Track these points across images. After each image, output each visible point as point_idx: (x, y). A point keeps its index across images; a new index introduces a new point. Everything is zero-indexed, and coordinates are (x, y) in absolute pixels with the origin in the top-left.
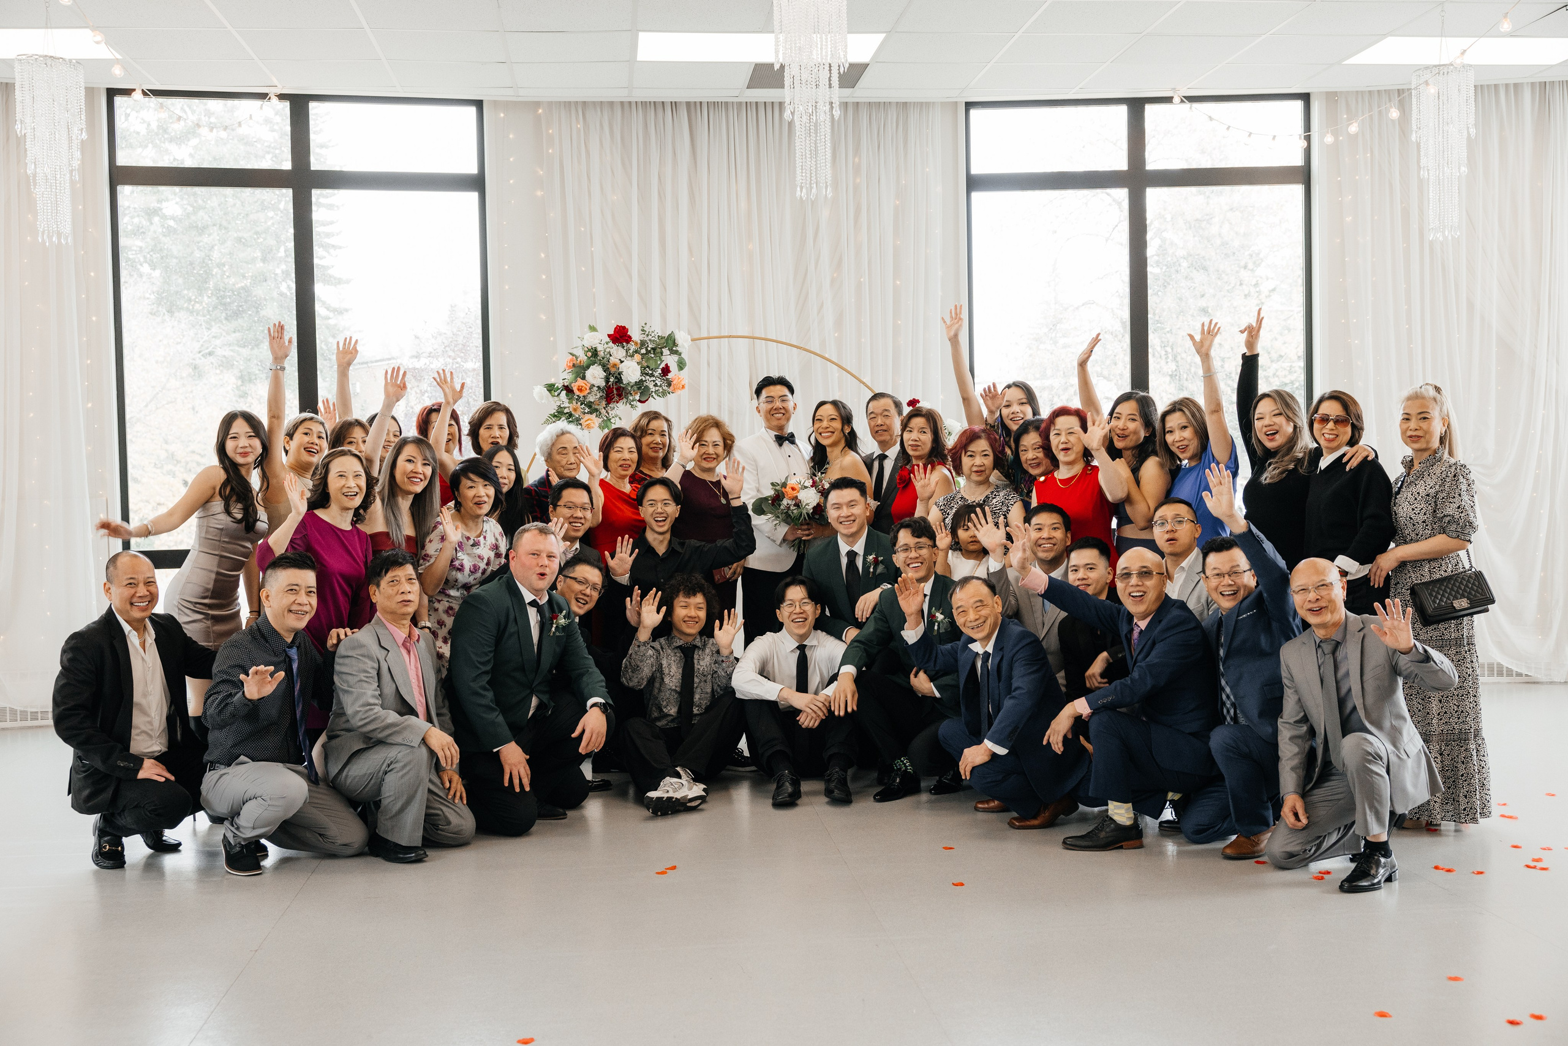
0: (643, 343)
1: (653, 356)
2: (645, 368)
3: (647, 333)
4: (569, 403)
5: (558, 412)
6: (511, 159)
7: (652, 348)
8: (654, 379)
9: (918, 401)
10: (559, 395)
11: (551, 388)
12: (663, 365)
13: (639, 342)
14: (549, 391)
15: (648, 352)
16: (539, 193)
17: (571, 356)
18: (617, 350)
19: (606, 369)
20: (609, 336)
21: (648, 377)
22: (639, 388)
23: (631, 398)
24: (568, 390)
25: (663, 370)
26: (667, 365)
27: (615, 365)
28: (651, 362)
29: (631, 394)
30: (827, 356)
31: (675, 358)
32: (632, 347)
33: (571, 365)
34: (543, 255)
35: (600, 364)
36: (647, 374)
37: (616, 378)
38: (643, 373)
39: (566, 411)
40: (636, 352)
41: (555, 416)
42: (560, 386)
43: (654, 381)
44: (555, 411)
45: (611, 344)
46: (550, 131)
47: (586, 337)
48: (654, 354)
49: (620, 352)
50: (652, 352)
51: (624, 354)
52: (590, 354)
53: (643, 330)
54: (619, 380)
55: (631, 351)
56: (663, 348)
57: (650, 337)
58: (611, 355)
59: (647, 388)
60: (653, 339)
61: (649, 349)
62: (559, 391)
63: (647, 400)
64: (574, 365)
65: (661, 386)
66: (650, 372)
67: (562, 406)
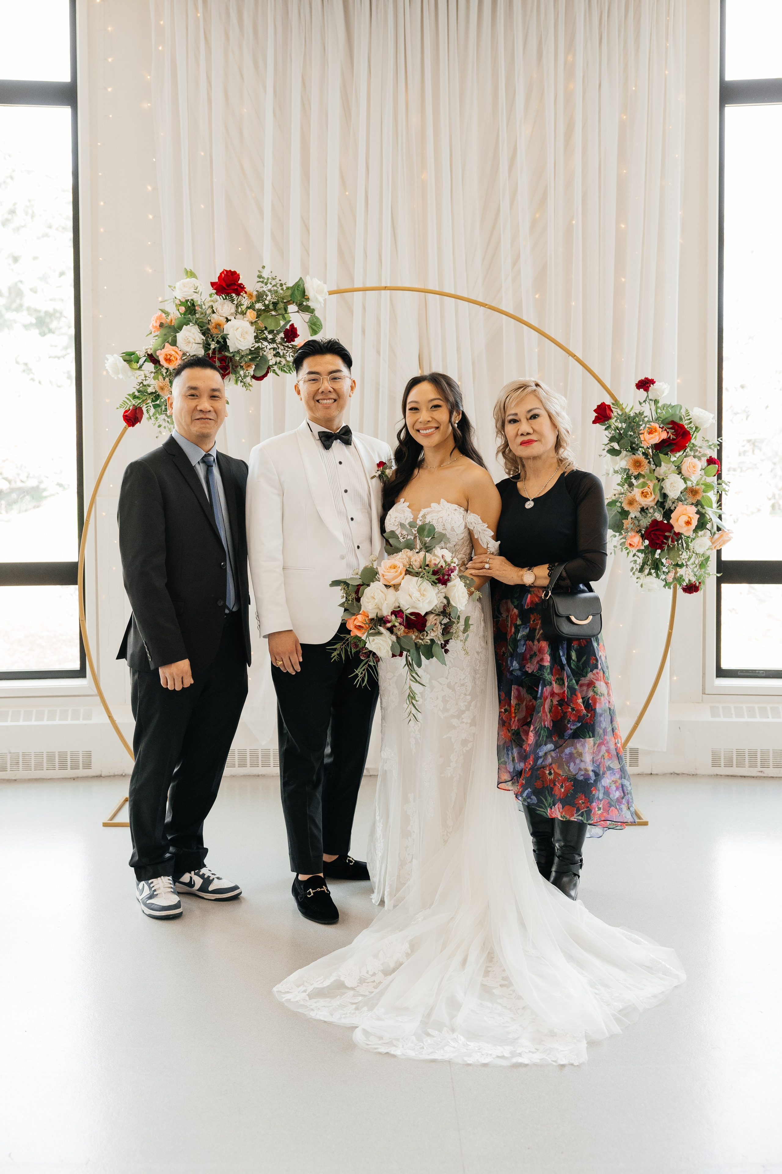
0: (260, 297)
1: (273, 313)
2: (263, 331)
3: (265, 281)
4: (154, 378)
5: (139, 391)
6: (110, 60)
7: (273, 303)
8: (275, 346)
9: (652, 382)
10: (141, 367)
11: (130, 358)
12: (288, 327)
13: (255, 293)
14: (128, 361)
15: (267, 309)
16: (146, 105)
17: (160, 313)
18: (222, 305)
19: (205, 332)
20: (213, 284)
21: (266, 343)
22: (252, 360)
23: (242, 373)
24: (152, 359)
25: (286, 332)
26: (292, 325)
27: (218, 326)
28: (269, 320)
29: (242, 367)
30: (525, 318)
31: (307, 316)
32: (246, 302)
33: (158, 324)
34: (149, 188)
35: (196, 323)
36: (265, 339)
37: (218, 342)
38: (257, 339)
39: (150, 390)
40: (251, 307)
41: (135, 397)
42: (141, 353)
43: (274, 349)
44: (135, 390)
45: (216, 297)
46: (162, 22)
47: (178, 285)
48: (275, 309)
49: (226, 306)
50: (271, 307)
51: (233, 310)
52: (183, 309)
53: (260, 277)
54: (223, 345)
55: (244, 307)
56: (289, 303)
57: (270, 286)
58: (213, 312)
59: (264, 359)
60: (275, 288)
61: (267, 302)
62: (141, 361)
63: (265, 375)
64: (161, 325)
65: (284, 356)
66: (270, 336)
67: (145, 383)
